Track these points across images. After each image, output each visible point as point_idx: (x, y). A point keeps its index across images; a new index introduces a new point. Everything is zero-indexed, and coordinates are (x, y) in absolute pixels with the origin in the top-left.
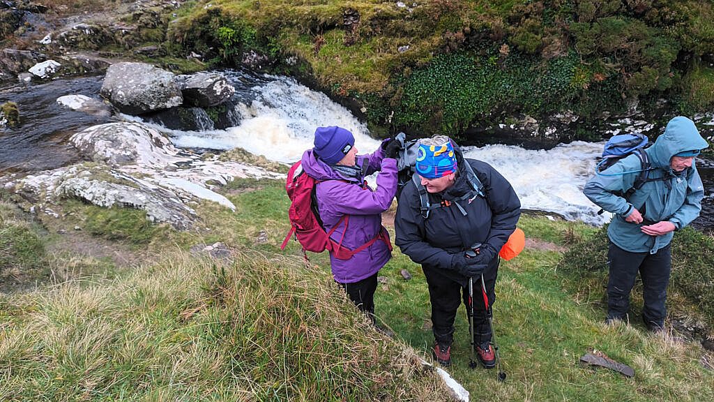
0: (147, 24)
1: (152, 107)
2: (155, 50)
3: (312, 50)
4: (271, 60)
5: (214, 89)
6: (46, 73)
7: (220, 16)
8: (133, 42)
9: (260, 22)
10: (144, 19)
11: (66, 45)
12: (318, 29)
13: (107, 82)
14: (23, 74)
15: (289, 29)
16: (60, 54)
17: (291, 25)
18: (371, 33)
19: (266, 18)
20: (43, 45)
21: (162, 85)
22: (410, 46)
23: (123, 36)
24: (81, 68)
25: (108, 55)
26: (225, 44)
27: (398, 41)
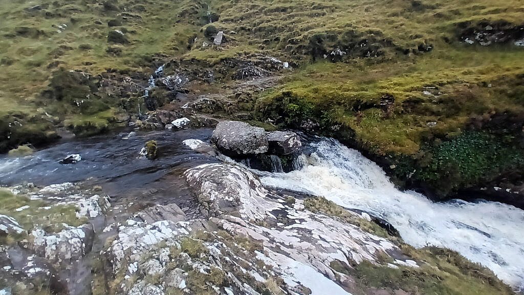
0: (243, 100)
1: (245, 152)
2: (246, 116)
3: (355, 121)
4: (321, 126)
5: (289, 142)
6: (181, 125)
7: (290, 96)
8: (234, 110)
9: (317, 101)
10: (242, 97)
11: (195, 110)
12: (359, 107)
13: (216, 132)
14: (169, 125)
15: (338, 106)
16: (191, 115)
17: (339, 104)
18: (402, 112)
19: (322, 99)
20: (183, 109)
21: (255, 137)
22: (437, 123)
23: (229, 106)
24: (201, 124)
25: (218, 117)
26: (290, 115)
27: (427, 118)
